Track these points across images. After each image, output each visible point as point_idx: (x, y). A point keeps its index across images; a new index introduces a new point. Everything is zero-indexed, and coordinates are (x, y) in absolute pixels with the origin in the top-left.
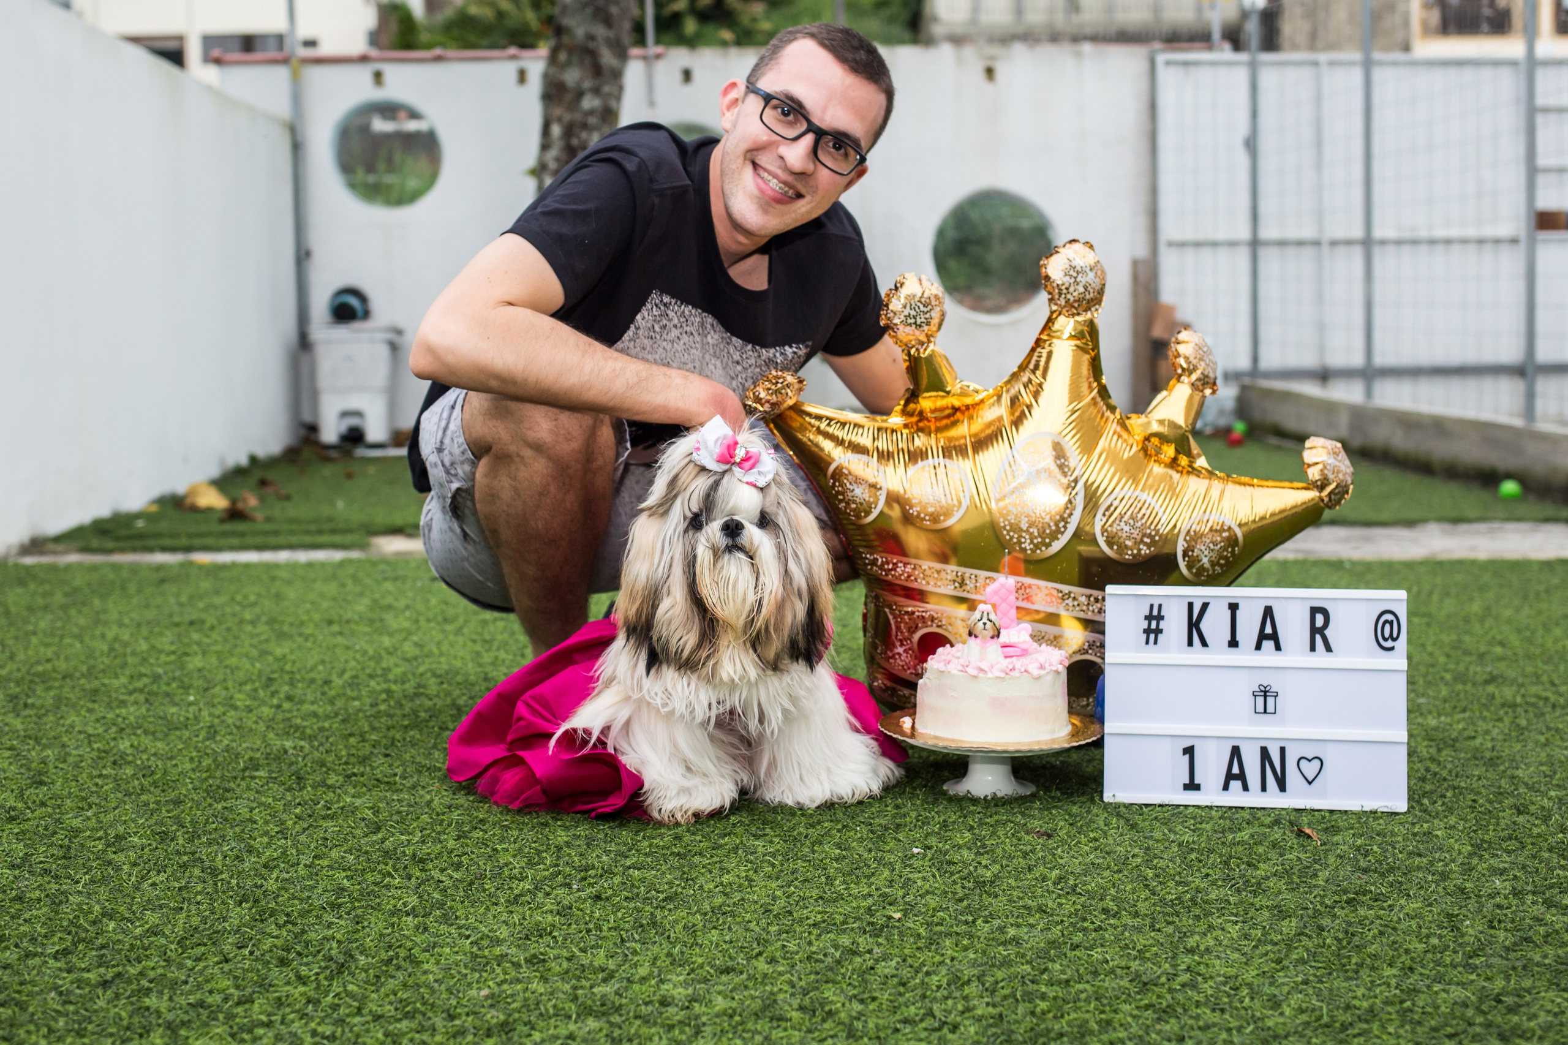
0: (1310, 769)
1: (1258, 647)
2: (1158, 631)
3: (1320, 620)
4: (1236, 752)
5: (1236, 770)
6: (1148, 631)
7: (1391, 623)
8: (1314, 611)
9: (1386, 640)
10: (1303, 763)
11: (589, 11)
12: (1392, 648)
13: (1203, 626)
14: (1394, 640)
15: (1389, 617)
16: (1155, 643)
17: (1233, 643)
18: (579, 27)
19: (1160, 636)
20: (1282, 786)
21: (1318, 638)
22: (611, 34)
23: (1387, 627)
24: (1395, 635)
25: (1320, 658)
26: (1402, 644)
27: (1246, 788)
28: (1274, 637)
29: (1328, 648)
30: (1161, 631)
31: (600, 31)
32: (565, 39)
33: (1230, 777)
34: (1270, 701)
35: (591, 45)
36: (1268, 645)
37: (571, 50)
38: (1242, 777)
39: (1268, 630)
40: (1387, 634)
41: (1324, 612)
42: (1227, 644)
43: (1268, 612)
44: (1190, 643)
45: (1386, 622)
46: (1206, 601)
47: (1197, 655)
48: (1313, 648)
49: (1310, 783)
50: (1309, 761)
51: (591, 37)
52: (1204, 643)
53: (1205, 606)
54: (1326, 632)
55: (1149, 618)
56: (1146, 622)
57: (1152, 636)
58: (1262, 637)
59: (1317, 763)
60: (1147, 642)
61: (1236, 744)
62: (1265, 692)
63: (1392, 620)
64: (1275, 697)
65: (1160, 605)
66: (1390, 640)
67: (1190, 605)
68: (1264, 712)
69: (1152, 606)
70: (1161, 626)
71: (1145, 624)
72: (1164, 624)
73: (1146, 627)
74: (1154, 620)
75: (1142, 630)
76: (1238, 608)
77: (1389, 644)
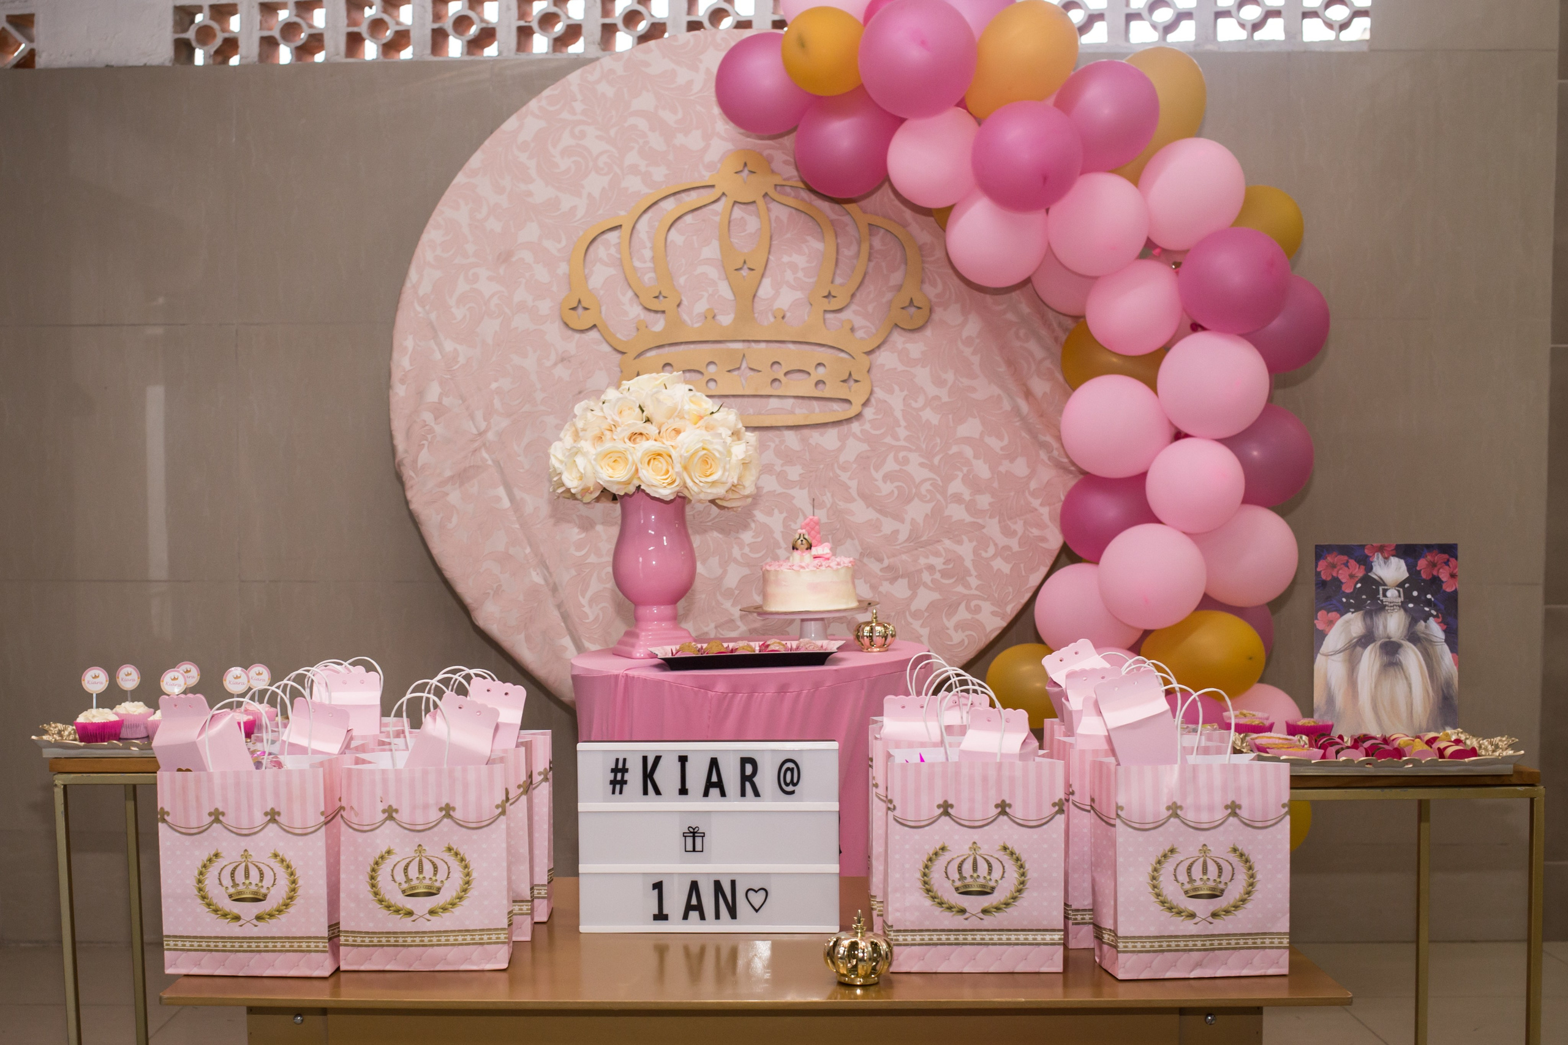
0: (757, 899)
1: (705, 794)
2: (623, 782)
3: (749, 769)
4: (693, 886)
5: (694, 901)
6: (614, 783)
7: (792, 770)
8: (745, 760)
9: (787, 785)
10: (751, 893)
12: (793, 792)
13: (657, 776)
14: (795, 785)
15: (790, 765)
16: (621, 792)
17: (683, 791)
19: (624, 786)
20: (733, 914)
21: (748, 785)
23: (789, 774)
24: (795, 780)
25: (749, 801)
27: (701, 917)
28: (718, 783)
29: (757, 794)
30: (625, 782)
33: (688, 907)
34: (698, 840)
36: (714, 792)
38: (697, 907)
40: (788, 779)
41: (753, 762)
42: (678, 791)
43: (714, 762)
44: (646, 791)
45: (788, 769)
46: (657, 754)
47: (651, 803)
48: (743, 794)
49: (757, 910)
50: (756, 892)
52: (657, 792)
53: (658, 759)
54: (753, 779)
55: (615, 771)
56: (613, 774)
57: (618, 787)
58: (709, 785)
59: (762, 892)
60: (613, 793)
61: (692, 879)
62: (694, 833)
63: (793, 768)
64: (703, 837)
65: (625, 760)
66: (791, 786)
67: (645, 759)
68: (694, 850)
69: (617, 760)
70: (625, 779)
71: (611, 776)
72: (627, 777)
73: (612, 778)
74: (619, 770)
75: (609, 782)
76: (687, 760)
77: (790, 788)
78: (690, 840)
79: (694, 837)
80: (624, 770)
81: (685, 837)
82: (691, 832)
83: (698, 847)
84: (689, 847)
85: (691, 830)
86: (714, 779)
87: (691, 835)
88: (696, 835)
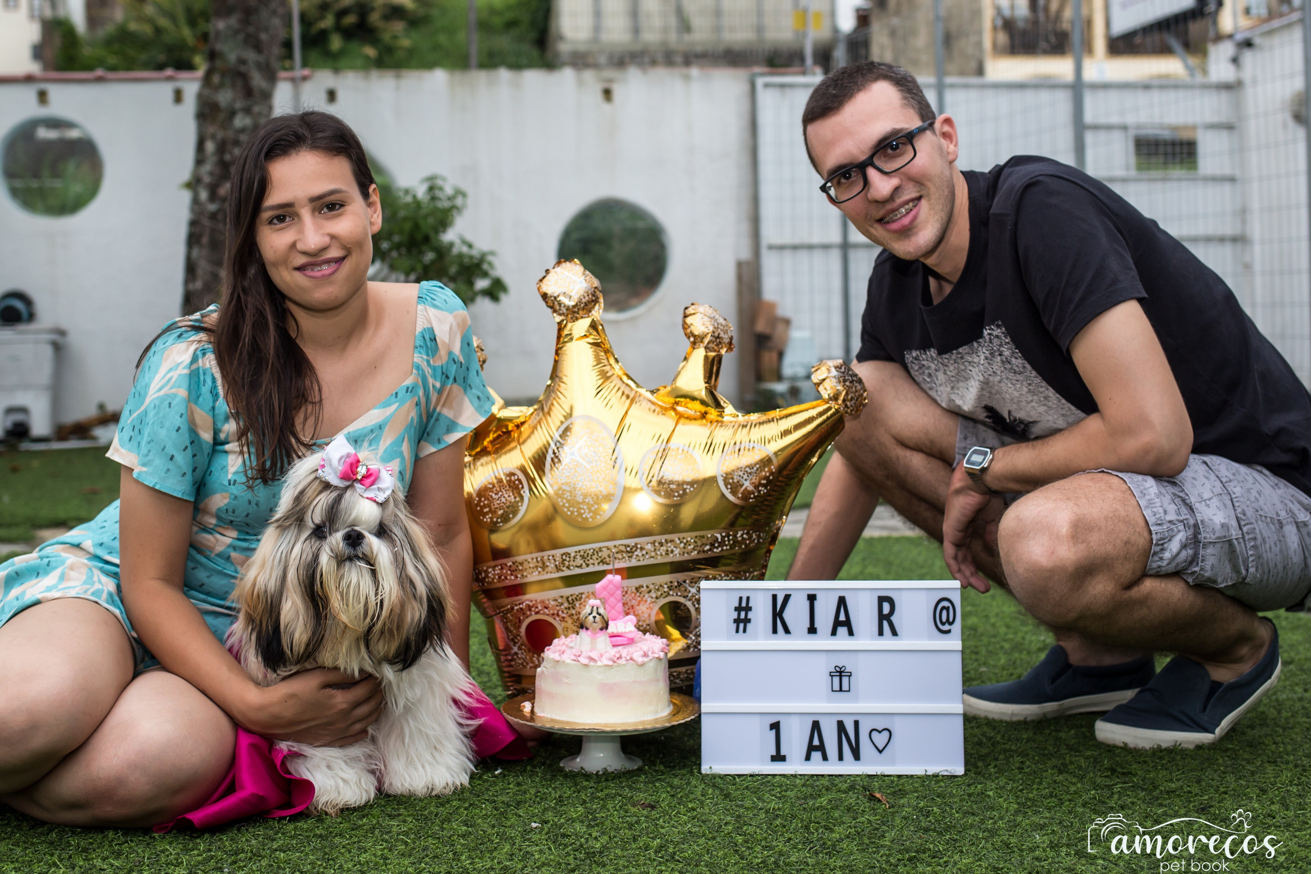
0: (881, 739)
1: (834, 633)
2: (747, 621)
3: (886, 608)
4: (816, 726)
5: (816, 742)
6: (737, 621)
7: (947, 609)
8: (882, 600)
9: (943, 624)
10: (874, 734)
11: (240, 37)
12: (949, 632)
13: (787, 615)
14: (951, 624)
15: (946, 604)
16: (744, 631)
17: (812, 630)
18: (232, 52)
19: (749, 625)
20: (857, 756)
21: (885, 623)
22: (261, 59)
23: (944, 613)
24: (951, 620)
25: (888, 642)
26: (957, 627)
27: (825, 758)
28: (848, 624)
29: (894, 633)
30: (749, 621)
31: (251, 56)
32: (219, 63)
33: (811, 748)
34: (845, 680)
35: (243, 69)
36: (842, 631)
37: (223, 74)
38: (821, 748)
39: (842, 617)
40: (944, 619)
41: (890, 601)
42: (806, 630)
43: (842, 601)
44: (775, 631)
45: (943, 608)
46: (788, 593)
47: (781, 642)
48: (881, 633)
49: (880, 752)
50: (880, 732)
51: (243, 62)
52: (787, 631)
53: (787, 598)
54: (893, 618)
55: (738, 609)
56: (736, 613)
57: (741, 626)
58: (837, 624)
59: (886, 734)
60: (737, 631)
61: (816, 718)
62: (841, 673)
63: (948, 607)
64: (849, 676)
65: (748, 598)
66: (947, 624)
67: (775, 597)
68: (839, 690)
69: (741, 598)
70: (749, 617)
71: (735, 615)
72: (752, 615)
73: (736, 617)
74: (743, 611)
75: (733, 621)
76: (815, 599)
77: (946, 627)
78: (836, 680)
79: (841, 676)
80: (748, 609)
81: (832, 676)
82: (838, 673)
83: (846, 687)
85: (838, 670)
88: (843, 674)
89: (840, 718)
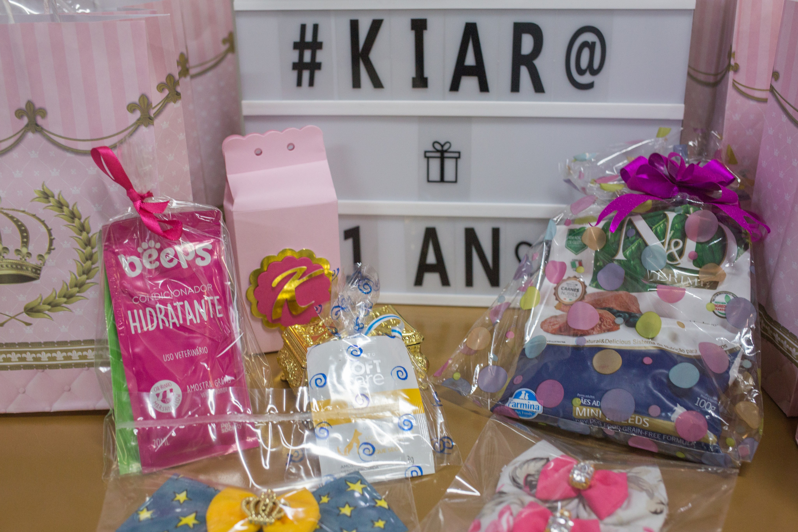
1: (455, 87)
2: (315, 66)
3: (527, 44)
4: (431, 236)
5: (431, 260)
6: (299, 66)
8: (520, 29)
9: (581, 72)
10: (524, 249)
13: (376, 57)
14: (594, 72)
16: (311, 83)
17: (420, 81)
19: (318, 74)
20: (493, 278)
21: (524, 71)
23: (586, 53)
24: (596, 65)
27: (445, 282)
29: (537, 87)
30: (318, 66)
33: (423, 267)
34: (449, 164)
36: (469, 84)
38: (440, 269)
40: (584, 63)
41: (534, 32)
42: (410, 82)
43: (470, 31)
44: (357, 83)
46: (378, 17)
48: (517, 87)
52: (377, 83)
53: (376, 25)
55: (300, 45)
56: (297, 53)
57: (306, 74)
58: (462, 71)
60: (299, 83)
61: (430, 224)
62: (442, 152)
64: (457, 158)
65: (316, 28)
68: (442, 180)
69: (303, 27)
70: (318, 60)
71: (294, 56)
72: (320, 56)
73: (296, 60)
74: (307, 46)
75: (291, 66)
76: (425, 28)
77: (586, 79)
78: (435, 164)
79: (442, 159)
80: (316, 46)
81: (428, 158)
82: (438, 151)
83: (449, 175)
84: (435, 174)
85: (438, 147)
86: (470, 60)
87: (438, 154)
88: (446, 155)
89: (470, 225)
